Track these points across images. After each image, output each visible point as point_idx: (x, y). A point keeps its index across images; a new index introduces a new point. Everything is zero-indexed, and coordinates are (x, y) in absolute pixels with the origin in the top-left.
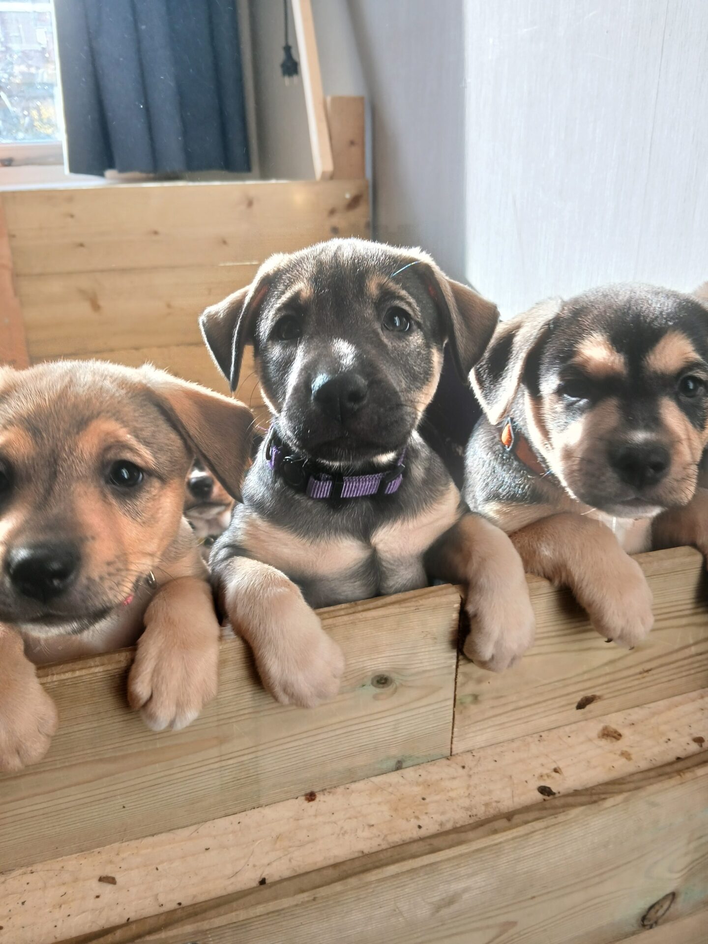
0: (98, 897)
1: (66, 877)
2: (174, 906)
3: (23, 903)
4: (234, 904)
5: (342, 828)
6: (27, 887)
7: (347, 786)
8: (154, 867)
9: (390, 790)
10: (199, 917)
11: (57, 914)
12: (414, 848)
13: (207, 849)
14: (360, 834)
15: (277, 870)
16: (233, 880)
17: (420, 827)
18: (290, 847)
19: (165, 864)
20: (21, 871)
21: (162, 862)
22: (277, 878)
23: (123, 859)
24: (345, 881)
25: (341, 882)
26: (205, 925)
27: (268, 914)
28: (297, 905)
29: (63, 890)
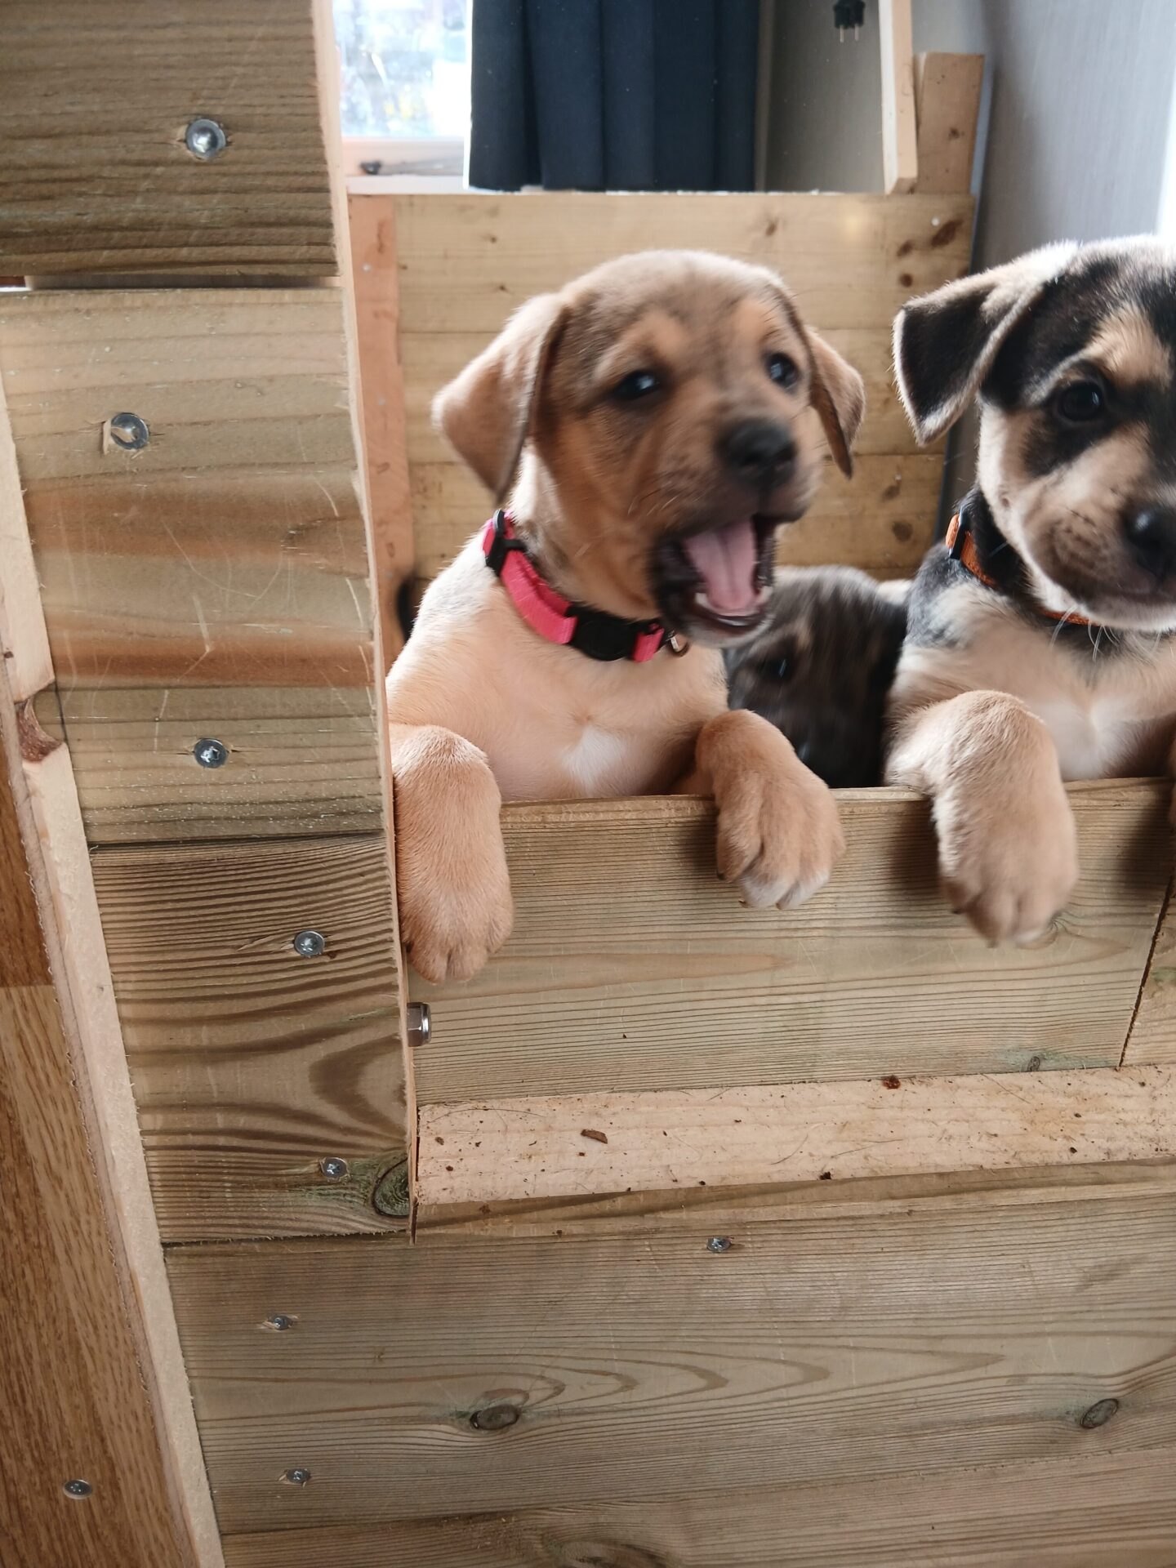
0: (582, 1154)
1: (533, 1122)
2: (694, 1184)
3: (477, 1145)
4: (789, 1195)
5: (945, 1131)
6: (480, 1126)
7: (950, 1078)
8: (661, 1130)
9: (1021, 1094)
10: (735, 1202)
11: (525, 1165)
12: (1069, 1174)
13: (737, 1121)
14: (974, 1141)
15: (843, 1167)
16: (780, 1167)
17: (1073, 1150)
18: (865, 1141)
19: (676, 1130)
20: (470, 1106)
21: (672, 1127)
22: (847, 1174)
23: (614, 1114)
24: (958, 1196)
25: (952, 1197)
26: (747, 1215)
27: (838, 1219)
28: (882, 1216)
29: (532, 1138)
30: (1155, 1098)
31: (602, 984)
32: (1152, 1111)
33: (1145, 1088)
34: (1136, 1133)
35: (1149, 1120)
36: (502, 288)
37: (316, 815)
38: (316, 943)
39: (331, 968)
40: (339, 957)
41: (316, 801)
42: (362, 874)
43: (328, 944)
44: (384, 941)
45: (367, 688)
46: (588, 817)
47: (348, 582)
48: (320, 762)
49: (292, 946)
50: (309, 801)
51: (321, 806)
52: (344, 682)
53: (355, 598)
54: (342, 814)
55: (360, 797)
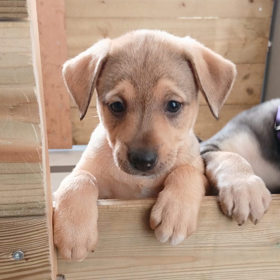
37: (20, 209)
38: (20, 255)
39: (26, 264)
40: (29, 260)
41: (21, 203)
42: (37, 230)
43: (25, 255)
44: (46, 255)
45: (40, 163)
46: (124, 206)
47: (33, 126)
48: (22, 190)
49: (12, 256)
50: (18, 204)
51: (22, 205)
52: (31, 161)
53: (35, 131)
54: (31, 208)
55: (37, 202)
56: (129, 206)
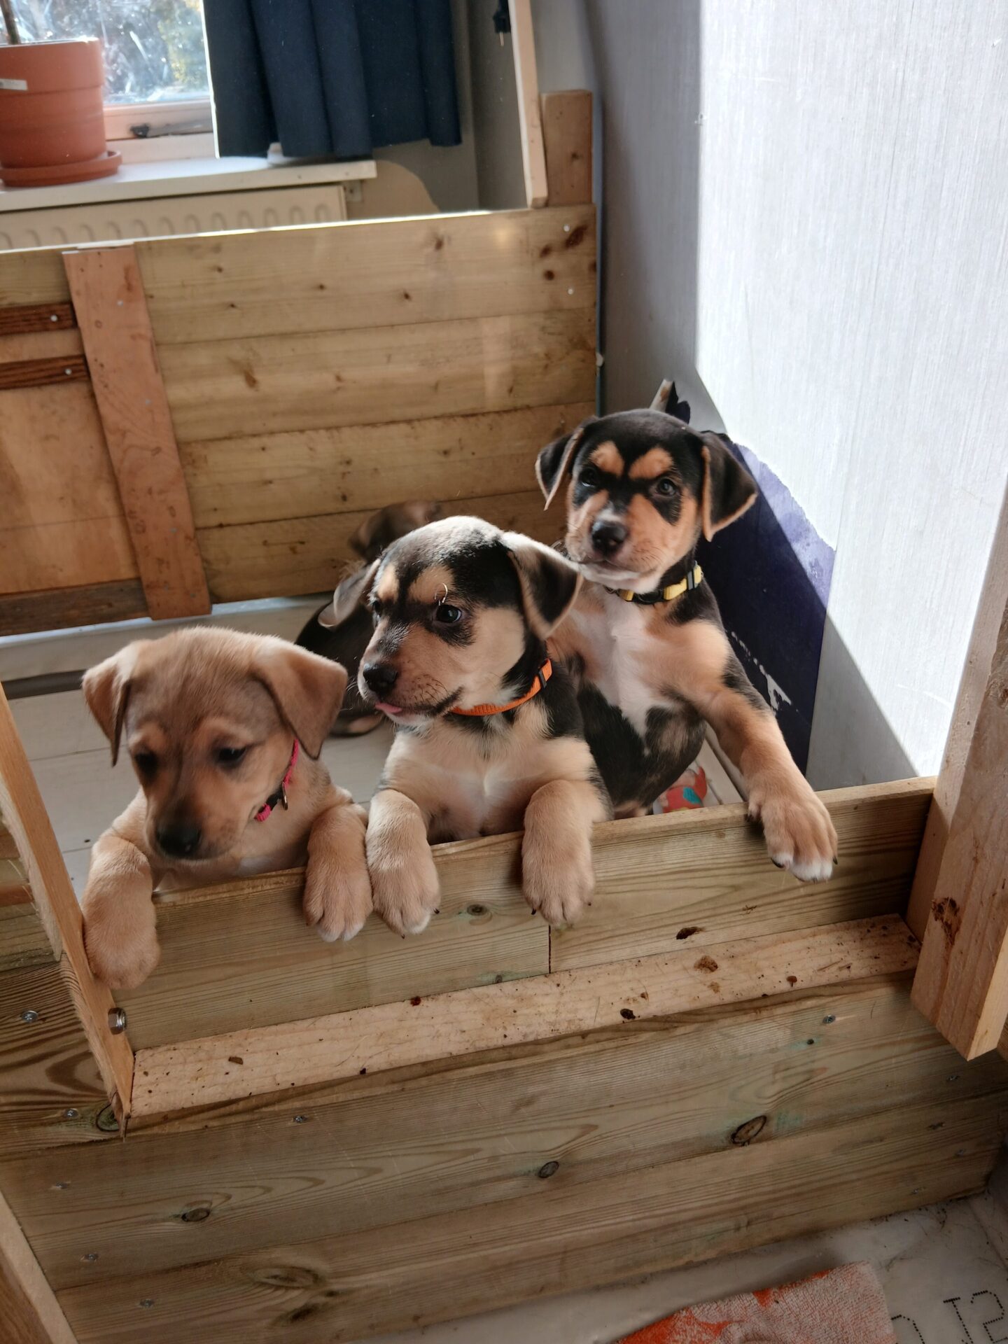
0: (227, 1073)
1: (202, 1055)
2: (288, 1085)
3: (167, 1074)
4: (336, 1089)
5: (438, 1031)
6: (171, 1061)
7: (450, 994)
8: (276, 1052)
9: (487, 1001)
10: (306, 1096)
11: (195, 1085)
12: (494, 1055)
13: (320, 1040)
14: (452, 1037)
15: (377, 1062)
16: (339, 1068)
17: (505, 1036)
18: (390, 1044)
19: (285, 1050)
20: (166, 1048)
21: (282, 1048)
22: (376, 1070)
23: (250, 1043)
24: (430, 1077)
25: (426, 1078)
26: (311, 1103)
27: (363, 1098)
28: (388, 1093)
29: (199, 1066)
30: (562, 994)
31: (230, 977)
32: (559, 1003)
33: (559, 988)
34: (544, 1020)
35: (554, 1011)
36: (233, 306)
37: (18, 960)
38: (34, 1016)
39: (44, 1026)
40: (48, 1020)
41: (17, 954)
42: (50, 983)
43: (40, 1015)
44: (70, 1010)
45: (32, 903)
46: (201, 899)
47: (9, 861)
48: (14, 937)
49: (20, 1018)
50: (13, 954)
51: (20, 956)
52: (18, 902)
53: (15, 867)
54: (33, 957)
55: (40, 949)
56: (209, 898)
